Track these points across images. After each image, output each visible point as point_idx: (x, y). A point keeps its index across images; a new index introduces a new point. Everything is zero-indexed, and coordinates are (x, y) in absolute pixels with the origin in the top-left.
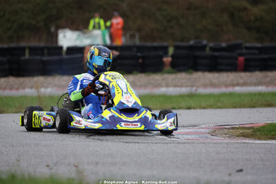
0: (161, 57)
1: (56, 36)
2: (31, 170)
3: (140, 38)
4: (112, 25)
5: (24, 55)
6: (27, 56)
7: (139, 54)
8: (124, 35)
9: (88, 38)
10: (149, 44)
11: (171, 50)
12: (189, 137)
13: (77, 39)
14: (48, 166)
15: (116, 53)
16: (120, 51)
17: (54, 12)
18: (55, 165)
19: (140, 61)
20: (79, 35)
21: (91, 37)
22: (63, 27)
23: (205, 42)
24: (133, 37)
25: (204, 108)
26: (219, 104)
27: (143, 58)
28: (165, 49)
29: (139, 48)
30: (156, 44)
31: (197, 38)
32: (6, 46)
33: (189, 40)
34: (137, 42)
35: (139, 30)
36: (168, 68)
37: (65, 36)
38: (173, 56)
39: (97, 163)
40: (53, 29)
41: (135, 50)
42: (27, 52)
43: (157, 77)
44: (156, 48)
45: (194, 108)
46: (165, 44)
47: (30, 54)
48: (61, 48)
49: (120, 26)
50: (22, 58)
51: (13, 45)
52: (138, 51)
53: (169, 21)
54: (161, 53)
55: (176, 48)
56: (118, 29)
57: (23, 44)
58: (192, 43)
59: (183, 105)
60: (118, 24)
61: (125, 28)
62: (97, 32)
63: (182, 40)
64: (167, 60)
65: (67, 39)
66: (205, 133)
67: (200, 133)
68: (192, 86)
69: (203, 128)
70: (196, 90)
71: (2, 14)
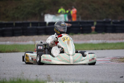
0: (90, 27)
1: (43, 18)
3: (82, 18)
7: (81, 25)
10: (85, 21)
11: (95, 23)
13: (53, 19)
15: (70, 25)
17: (43, 6)
18: (40, 75)
19: (81, 28)
21: (59, 18)
22: (47, 13)
23: (110, 20)
24: (78, 17)
25: (109, 49)
26: (116, 48)
27: (82, 27)
28: (92, 23)
29: (81, 23)
30: (89, 21)
31: (107, 18)
32: (21, 22)
33: (103, 18)
34: (80, 20)
35: (81, 14)
36: (93, 31)
37: (47, 18)
38: (96, 26)
40: (42, 14)
41: (79, 23)
42: (31, 25)
43: (89, 36)
44: (88, 23)
45: (105, 49)
46: (92, 21)
48: (46, 23)
50: (28, 27)
51: (24, 21)
54: (90, 25)
55: (97, 22)
57: (29, 21)
58: (104, 20)
59: (100, 48)
62: (62, 16)
63: (100, 19)
64: (93, 28)
65: (49, 18)
66: (108, 60)
67: (106, 60)
68: (104, 39)
69: (107, 58)
70: (106, 41)
71: (19, 7)
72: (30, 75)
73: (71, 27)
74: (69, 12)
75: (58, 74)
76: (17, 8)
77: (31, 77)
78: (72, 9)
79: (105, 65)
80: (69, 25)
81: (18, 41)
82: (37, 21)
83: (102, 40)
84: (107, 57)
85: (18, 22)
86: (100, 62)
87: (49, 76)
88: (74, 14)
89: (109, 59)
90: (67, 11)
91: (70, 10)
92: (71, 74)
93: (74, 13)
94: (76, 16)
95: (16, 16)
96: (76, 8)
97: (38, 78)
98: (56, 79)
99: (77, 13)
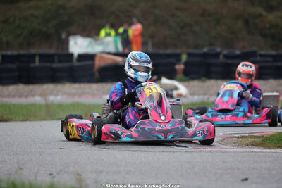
0: (174, 65)
1: (66, 43)
3: (154, 46)
5: (34, 62)
6: (37, 63)
9: (99, 45)
10: (162, 51)
11: (184, 58)
13: (88, 46)
17: (65, 18)
20: (90, 42)
21: (102, 44)
22: (75, 34)
23: (219, 49)
24: (145, 44)
28: (178, 57)
30: (169, 51)
31: (211, 45)
32: (15, 53)
33: (203, 47)
34: (150, 49)
35: (152, 37)
37: (76, 43)
38: (186, 64)
40: (63, 36)
42: (37, 59)
44: (169, 56)
46: (178, 51)
47: (40, 61)
48: (72, 55)
50: (32, 65)
51: (22, 52)
53: (183, 28)
54: (173, 60)
55: (189, 55)
57: (33, 51)
58: (205, 50)
62: (109, 39)
63: (196, 48)
64: (180, 67)
65: (78, 45)
68: (205, 94)
70: (208, 99)
71: (12, 20)
72: (37, 173)
74: (126, 31)
75: (101, 172)
76: (6, 22)
77: (39, 179)
78: (131, 24)
79: (207, 152)
81: (9, 96)
82: (52, 51)
83: (199, 94)
85: (9, 53)
87: (78, 175)
88: (135, 36)
90: (121, 30)
91: (126, 26)
92: (130, 171)
93: (137, 33)
94: (140, 40)
95: (4, 39)
96: (140, 22)
97: (56, 179)
98: (96, 182)
99: (142, 34)
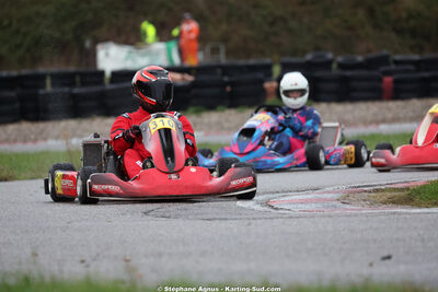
0: (262, 82)
1: (92, 55)
2: (55, 268)
3: (228, 53)
4: (181, 33)
5: (44, 86)
6: (49, 88)
7: (226, 79)
8: (201, 49)
9: (144, 55)
10: (242, 62)
11: (277, 71)
12: (307, 207)
13: (126, 59)
14: (83, 262)
15: (189, 78)
16: (195, 75)
17: (90, 16)
18: (94, 260)
19: (228, 89)
20: (130, 52)
21: (149, 54)
22: (106, 40)
23: (330, 56)
24: (215, 51)
27: (231, 84)
28: (267, 69)
29: (225, 70)
30: (252, 62)
31: (317, 49)
32: (14, 73)
33: (304, 52)
34: (223, 59)
35: (225, 40)
36: (272, 99)
37: (107, 54)
39: (160, 255)
40: (88, 44)
41: (219, 71)
42: (48, 82)
46: (268, 61)
47: (53, 85)
48: (102, 73)
49: (193, 36)
50: (41, 92)
51: (25, 72)
52: (223, 74)
53: (272, 24)
54: (260, 75)
55: (284, 66)
56: (191, 40)
57: (41, 70)
58: (309, 57)
60: (190, 32)
61: (202, 38)
62: (158, 46)
63: (294, 54)
64: (271, 85)
65: (111, 58)
66: (332, 200)
67: (325, 199)
69: (329, 192)
71: (6, 23)
73: (193, 85)
79: (324, 216)
80: (183, 79)
81: (7, 141)
82: (72, 69)
84: (327, 189)
85: (4, 74)
86: (303, 206)
89: (336, 196)
